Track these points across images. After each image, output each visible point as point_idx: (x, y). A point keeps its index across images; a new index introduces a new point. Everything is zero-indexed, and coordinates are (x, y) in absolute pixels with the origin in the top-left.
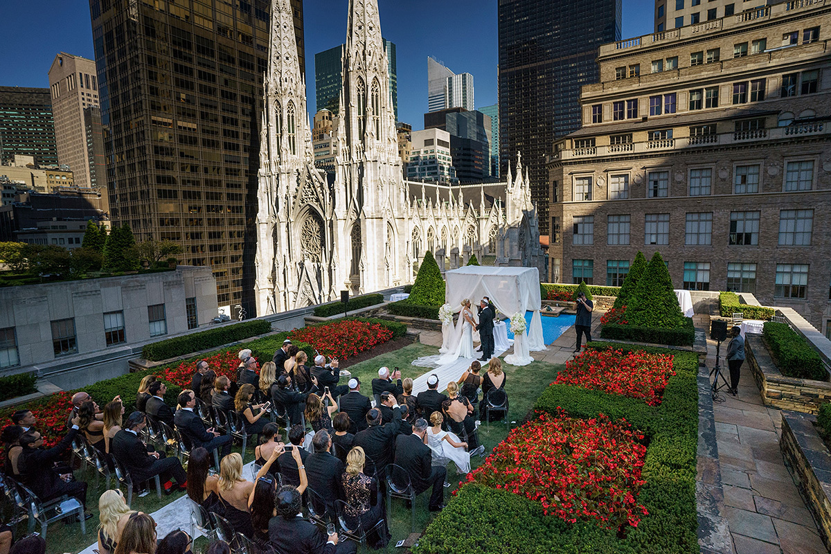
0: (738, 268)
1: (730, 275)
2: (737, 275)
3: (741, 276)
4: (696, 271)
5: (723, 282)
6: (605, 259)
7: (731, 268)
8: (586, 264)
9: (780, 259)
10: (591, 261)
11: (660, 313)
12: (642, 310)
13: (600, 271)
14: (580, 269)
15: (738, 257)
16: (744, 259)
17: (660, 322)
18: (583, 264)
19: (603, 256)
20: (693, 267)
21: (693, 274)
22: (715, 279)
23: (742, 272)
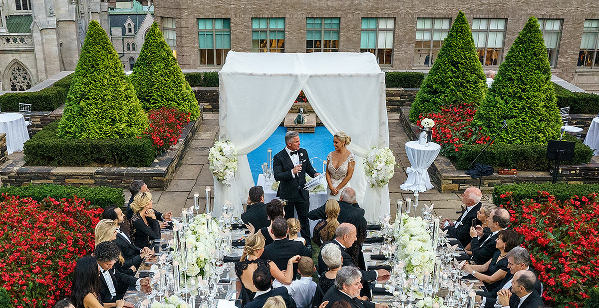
0: (428, 25)
1: (419, 37)
2: (427, 37)
3: (432, 37)
4: (376, 31)
5: (410, 47)
6: (248, 17)
7: (420, 25)
8: (219, 25)
9: (477, 12)
10: (227, 21)
11: (540, 121)
12: (513, 117)
13: (242, 36)
14: (211, 33)
15: (429, 10)
16: (437, 12)
17: (540, 135)
18: (213, 25)
19: (245, 11)
20: (372, 25)
21: (372, 36)
22: (400, 42)
23: (432, 31)
